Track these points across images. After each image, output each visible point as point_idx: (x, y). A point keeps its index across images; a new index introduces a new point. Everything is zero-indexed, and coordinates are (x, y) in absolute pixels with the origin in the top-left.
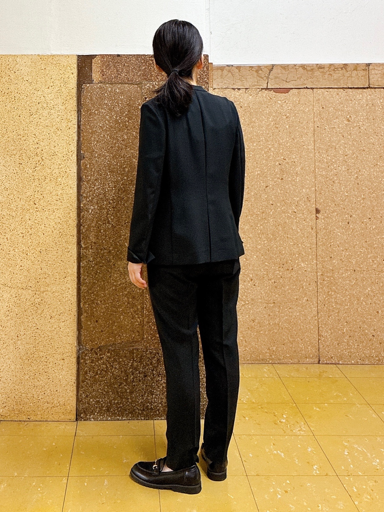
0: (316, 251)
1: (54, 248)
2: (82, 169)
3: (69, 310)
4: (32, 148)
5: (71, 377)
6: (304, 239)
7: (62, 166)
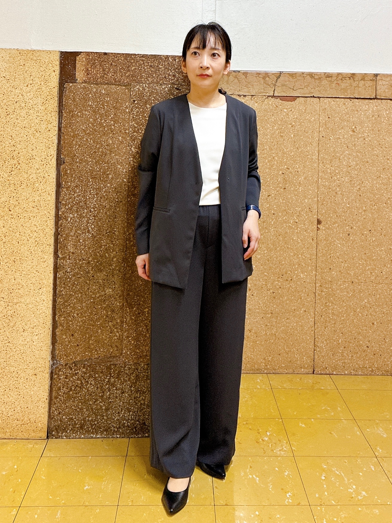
0: (315, 262)
1: (29, 258)
2: (61, 174)
3: (44, 323)
4: (8, 151)
5: (43, 394)
7: (40, 170)
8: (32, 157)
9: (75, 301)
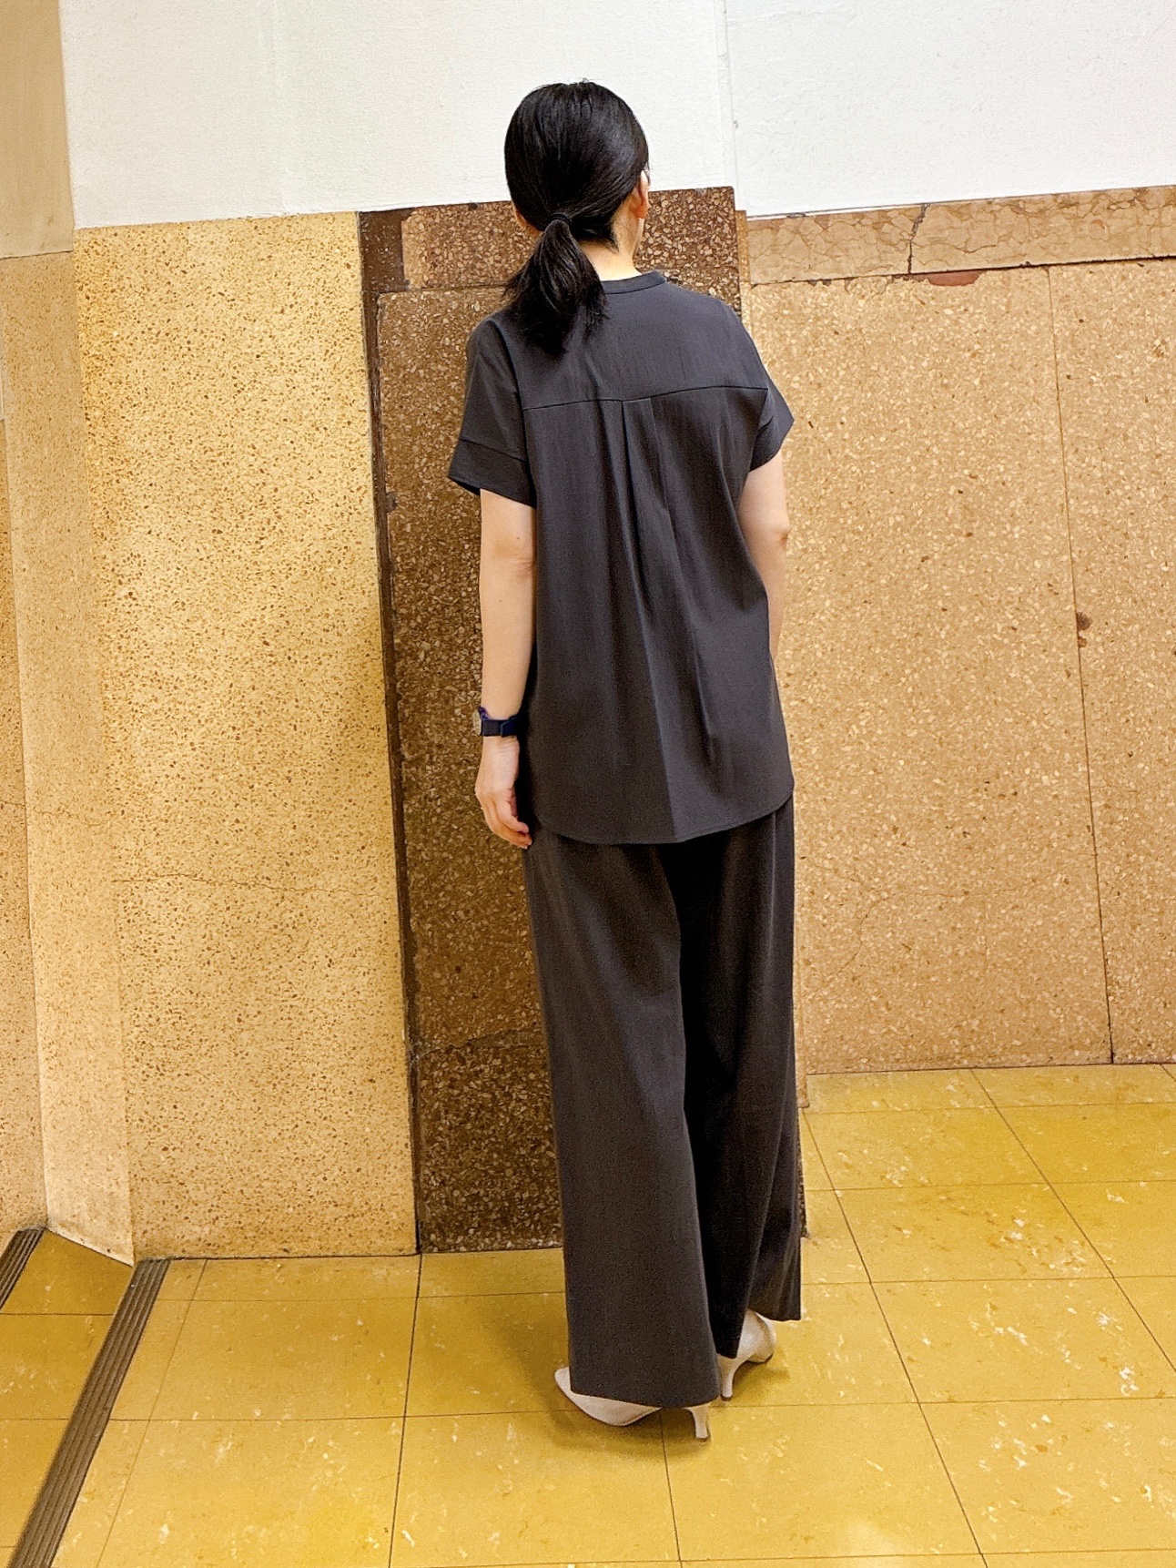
0: (1083, 738)
1: (327, 767)
2: (390, 536)
3: (380, 941)
4: (247, 486)
5: (395, 1131)
6: (1044, 704)
7: (335, 530)
8: (311, 498)
9: (457, 875)
